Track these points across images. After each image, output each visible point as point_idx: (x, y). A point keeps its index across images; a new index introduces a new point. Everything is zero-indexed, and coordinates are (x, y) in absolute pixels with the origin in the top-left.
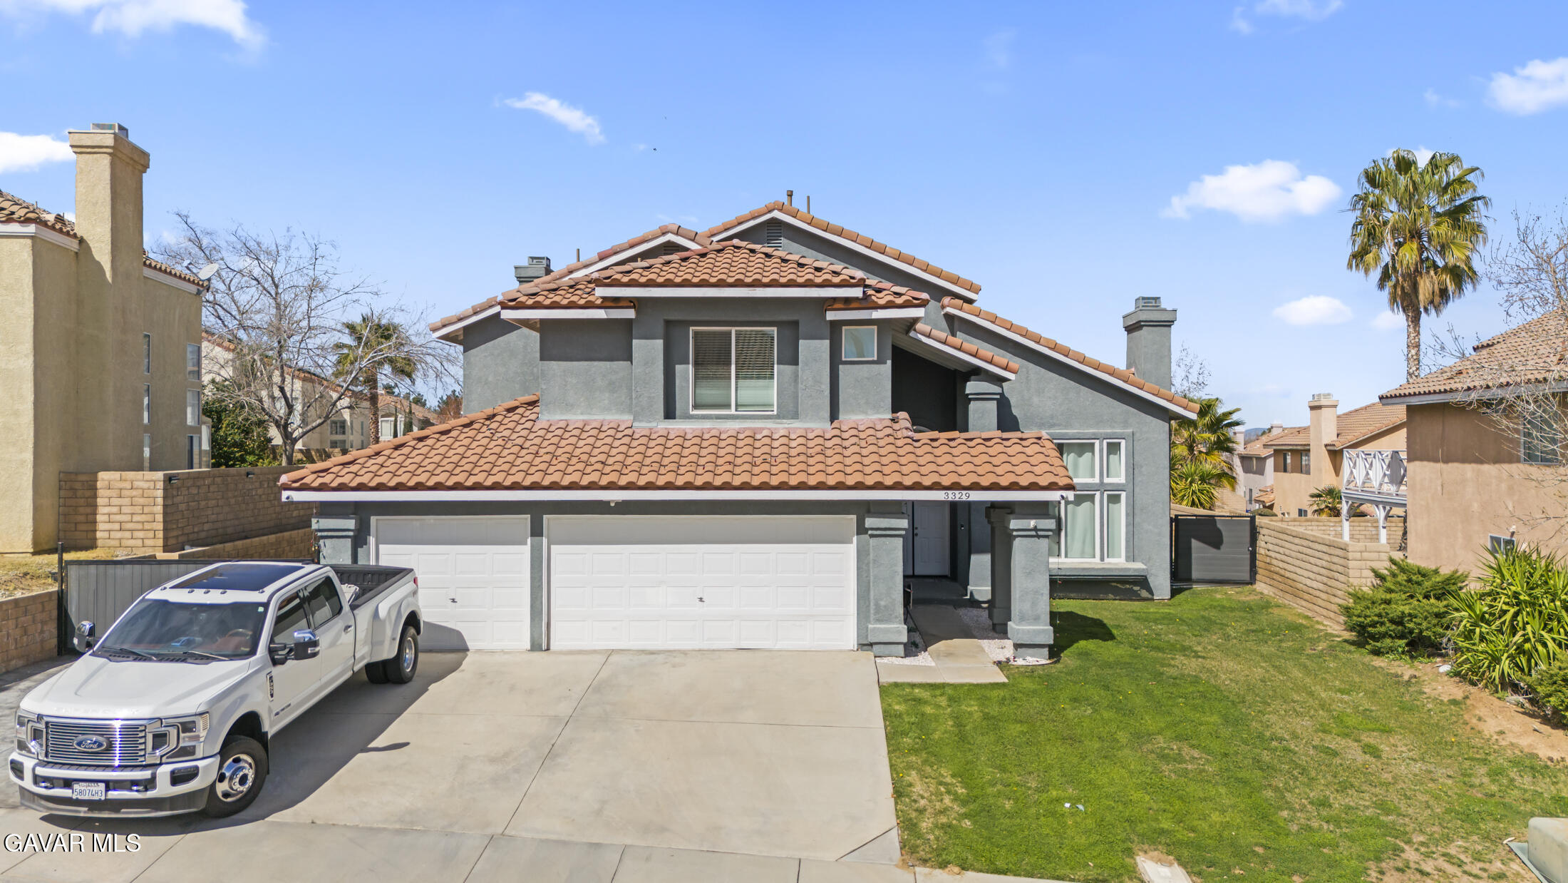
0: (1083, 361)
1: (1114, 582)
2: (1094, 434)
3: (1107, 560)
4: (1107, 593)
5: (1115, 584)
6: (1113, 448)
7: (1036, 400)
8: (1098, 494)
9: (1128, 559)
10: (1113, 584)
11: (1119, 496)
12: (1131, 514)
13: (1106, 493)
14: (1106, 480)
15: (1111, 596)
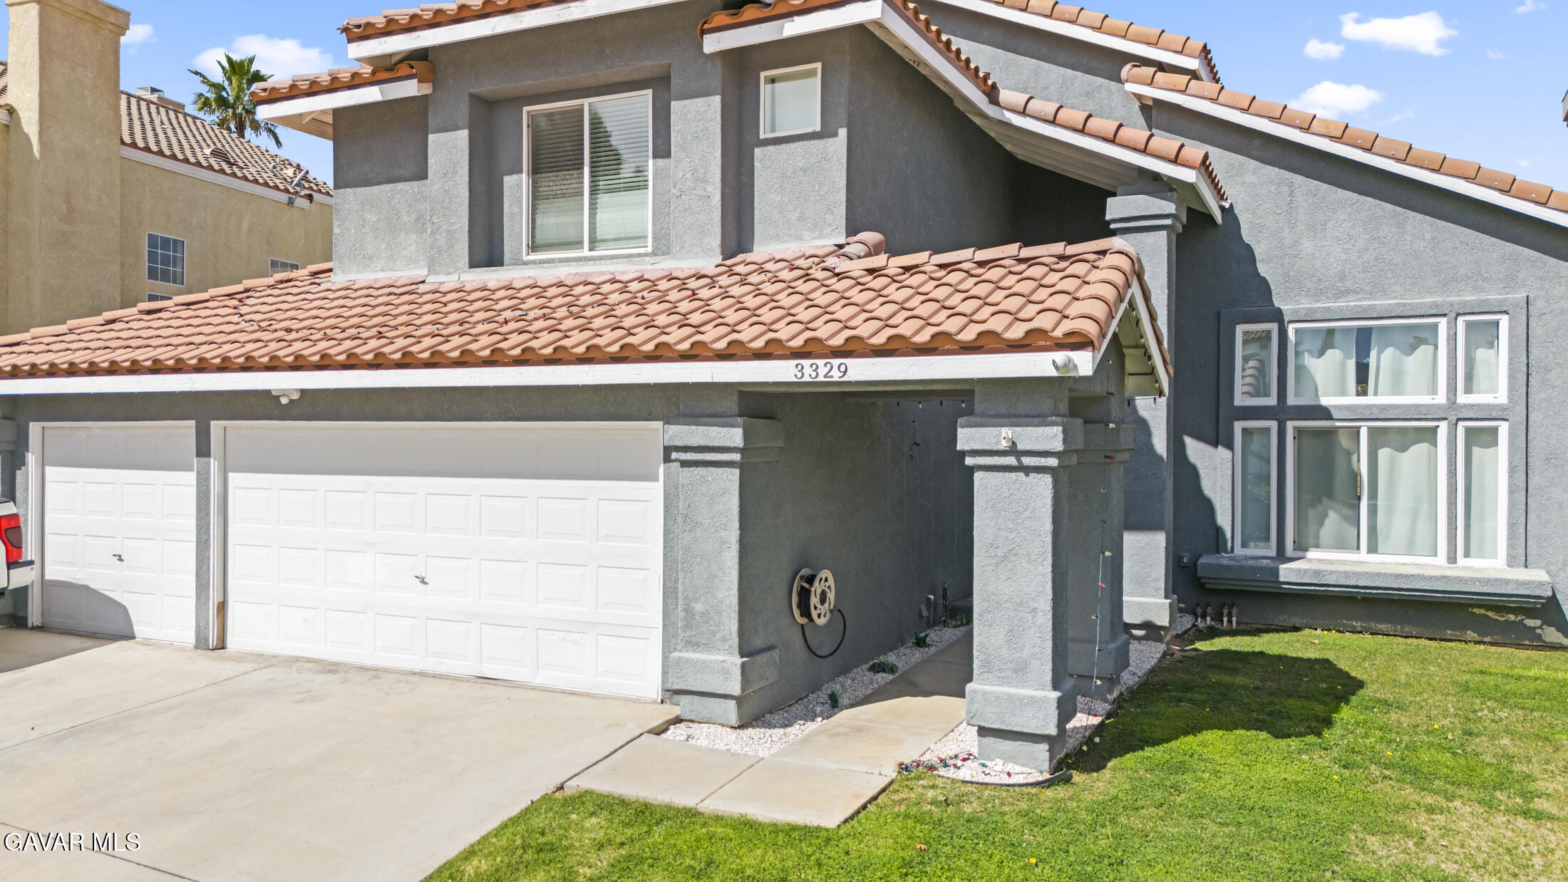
0: (1407, 156)
1: (1480, 606)
2: (1435, 305)
3: (1462, 561)
4: (1463, 628)
5: (1482, 611)
6: (1484, 333)
7: (1307, 245)
8: (1443, 428)
9: (1511, 562)
10: (1476, 611)
11: (1496, 429)
12: (1523, 467)
13: (1461, 424)
14: (1462, 399)
15: (1471, 634)
